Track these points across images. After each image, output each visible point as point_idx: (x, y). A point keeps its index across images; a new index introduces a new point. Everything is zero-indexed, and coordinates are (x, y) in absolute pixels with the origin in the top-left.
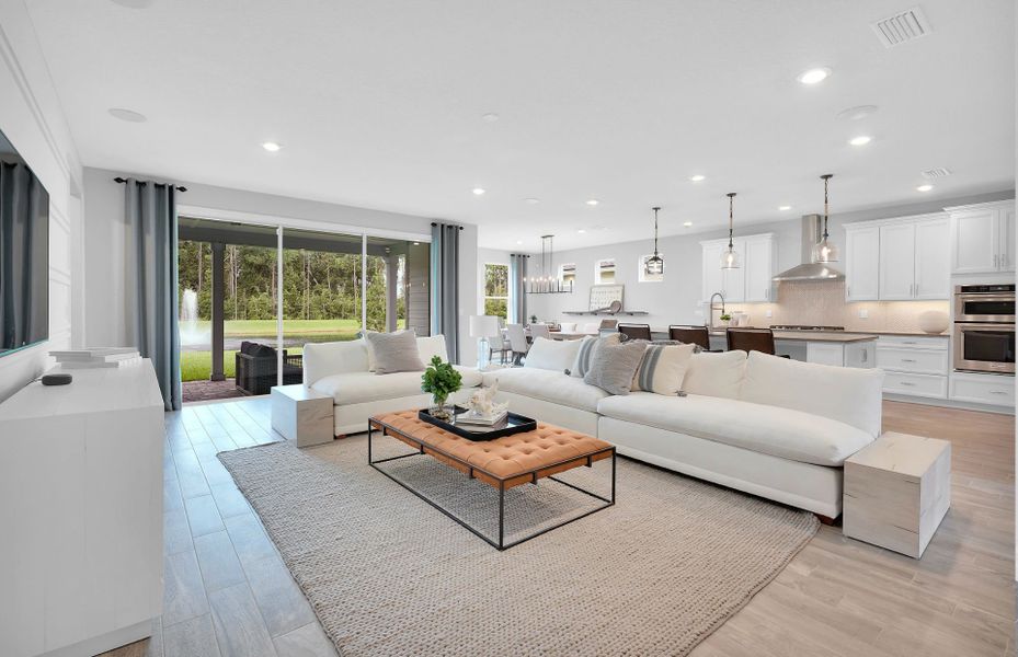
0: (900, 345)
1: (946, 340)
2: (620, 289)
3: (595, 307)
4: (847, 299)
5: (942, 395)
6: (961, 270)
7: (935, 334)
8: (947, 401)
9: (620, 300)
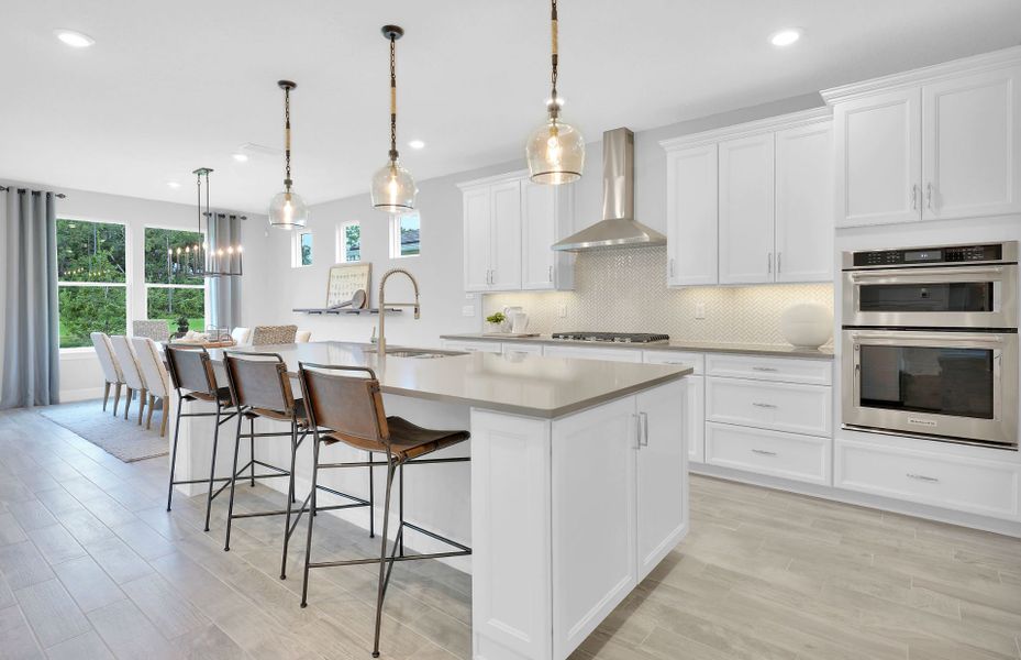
0: (749, 373)
1: (827, 365)
2: (366, 269)
3: (335, 301)
4: (670, 283)
5: (822, 478)
6: (854, 218)
7: (809, 351)
8: (832, 489)
9: (364, 288)
